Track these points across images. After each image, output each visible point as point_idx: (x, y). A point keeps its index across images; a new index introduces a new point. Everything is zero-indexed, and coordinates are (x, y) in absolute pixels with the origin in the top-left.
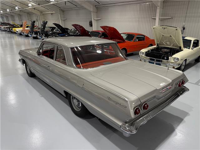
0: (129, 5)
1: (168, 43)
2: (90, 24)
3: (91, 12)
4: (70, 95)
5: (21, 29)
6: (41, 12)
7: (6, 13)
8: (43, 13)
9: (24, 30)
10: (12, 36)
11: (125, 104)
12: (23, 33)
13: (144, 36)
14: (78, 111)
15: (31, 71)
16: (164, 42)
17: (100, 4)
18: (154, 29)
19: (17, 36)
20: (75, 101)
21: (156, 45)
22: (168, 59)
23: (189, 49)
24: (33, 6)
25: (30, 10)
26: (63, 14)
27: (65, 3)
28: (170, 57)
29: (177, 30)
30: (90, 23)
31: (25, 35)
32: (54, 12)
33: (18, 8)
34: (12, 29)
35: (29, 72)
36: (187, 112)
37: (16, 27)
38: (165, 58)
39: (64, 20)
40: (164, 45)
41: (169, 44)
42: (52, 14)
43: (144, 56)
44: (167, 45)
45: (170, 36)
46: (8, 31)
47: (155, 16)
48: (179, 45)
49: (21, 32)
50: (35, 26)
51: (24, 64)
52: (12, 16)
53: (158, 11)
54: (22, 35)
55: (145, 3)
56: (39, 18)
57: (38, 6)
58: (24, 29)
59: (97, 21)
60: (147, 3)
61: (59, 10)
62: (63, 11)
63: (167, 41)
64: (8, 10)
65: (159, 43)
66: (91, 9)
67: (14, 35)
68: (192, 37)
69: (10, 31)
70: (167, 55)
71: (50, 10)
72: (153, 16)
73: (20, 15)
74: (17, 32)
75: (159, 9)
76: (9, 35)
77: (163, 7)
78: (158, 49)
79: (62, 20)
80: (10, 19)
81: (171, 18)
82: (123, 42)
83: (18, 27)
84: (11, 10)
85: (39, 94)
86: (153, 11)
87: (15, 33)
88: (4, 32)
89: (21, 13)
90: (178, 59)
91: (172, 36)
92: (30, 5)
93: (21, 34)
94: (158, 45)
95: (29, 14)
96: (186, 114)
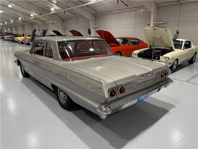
0: (125, 12)
1: (160, 44)
2: (89, 32)
3: (89, 20)
4: (57, 88)
5: (23, 38)
6: (43, 22)
7: (10, 24)
8: (44, 23)
9: (25, 39)
10: (14, 45)
11: (100, 86)
12: (25, 41)
13: (139, 40)
14: (64, 103)
15: (24, 71)
16: (156, 44)
17: (98, 12)
18: (145, 30)
19: (19, 44)
20: (61, 93)
21: (149, 46)
22: (159, 59)
23: (181, 49)
24: (35, 16)
25: (33, 21)
26: (64, 24)
28: (160, 57)
29: (166, 30)
30: (89, 30)
31: (26, 43)
32: (55, 22)
33: (21, 19)
34: (14, 38)
35: (23, 72)
36: (174, 105)
37: (18, 37)
38: (157, 58)
39: (64, 29)
40: (156, 47)
41: (161, 46)
42: (53, 23)
43: (136, 57)
44: (159, 46)
45: (161, 37)
46: (11, 41)
47: (150, 22)
48: (170, 46)
49: (23, 40)
50: (37, 35)
51: (19, 66)
52: (16, 27)
53: (152, 17)
54: (24, 43)
55: (140, 10)
56: (40, 28)
57: (40, 16)
59: (95, 28)
60: (142, 10)
61: (59, 19)
63: (159, 42)
64: (12, 21)
65: (151, 44)
66: (90, 17)
67: (16, 44)
68: (184, 38)
69: (13, 40)
70: (158, 55)
71: (51, 19)
72: (147, 22)
73: (23, 26)
74: (19, 40)
75: (153, 15)
76: (12, 44)
77: (157, 13)
78: (150, 50)
79: (63, 29)
80: (14, 29)
81: (165, 23)
82: (118, 45)
83: (21, 36)
84: (15, 21)
85: (30, 91)
86: (148, 18)
87: (17, 42)
88: (7, 42)
89: (24, 24)
90: (169, 58)
91: (162, 37)
92: (32, 15)
93: (22, 43)
94: (150, 47)
95: (32, 24)
96: (172, 106)
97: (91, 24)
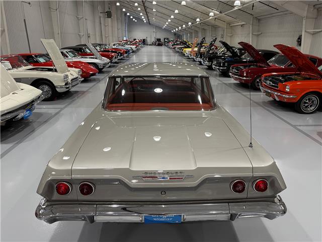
2: (298, 41)
3: (302, 18)
6: (229, 24)
7: (187, 28)
8: (231, 25)
12: (191, 55)
24: (215, 15)
26: (259, 26)
27: (253, 6)
30: (299, 39)
32: (243, 23)
34: (183, 50)
42: (242, 26)
54: (189, 58)
57: (221, 14)
58: (193, 50)
59: (312, 34)
61: (251, 19)
62: (259, 20)
66: (304, 12)
69: (180, 52)
71: (239, 20)
79: (255, 35)
87: (184, 55)
92: (211, 14)
97: (304, 26)
